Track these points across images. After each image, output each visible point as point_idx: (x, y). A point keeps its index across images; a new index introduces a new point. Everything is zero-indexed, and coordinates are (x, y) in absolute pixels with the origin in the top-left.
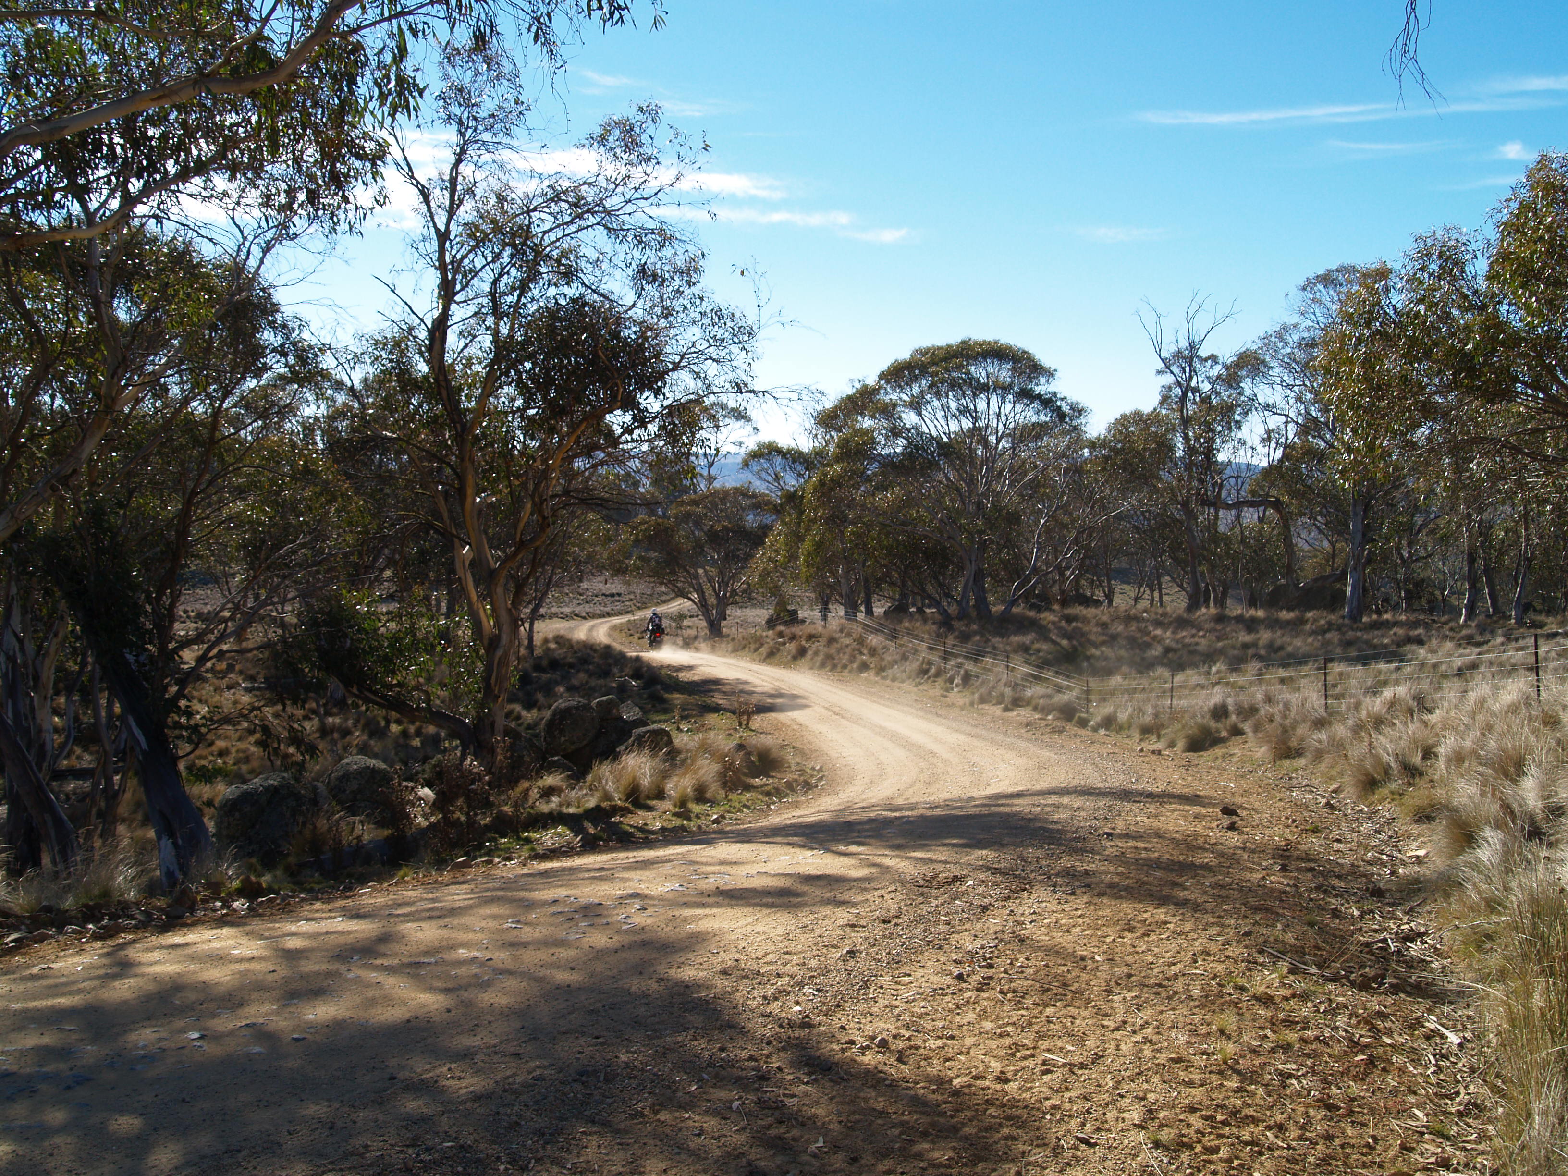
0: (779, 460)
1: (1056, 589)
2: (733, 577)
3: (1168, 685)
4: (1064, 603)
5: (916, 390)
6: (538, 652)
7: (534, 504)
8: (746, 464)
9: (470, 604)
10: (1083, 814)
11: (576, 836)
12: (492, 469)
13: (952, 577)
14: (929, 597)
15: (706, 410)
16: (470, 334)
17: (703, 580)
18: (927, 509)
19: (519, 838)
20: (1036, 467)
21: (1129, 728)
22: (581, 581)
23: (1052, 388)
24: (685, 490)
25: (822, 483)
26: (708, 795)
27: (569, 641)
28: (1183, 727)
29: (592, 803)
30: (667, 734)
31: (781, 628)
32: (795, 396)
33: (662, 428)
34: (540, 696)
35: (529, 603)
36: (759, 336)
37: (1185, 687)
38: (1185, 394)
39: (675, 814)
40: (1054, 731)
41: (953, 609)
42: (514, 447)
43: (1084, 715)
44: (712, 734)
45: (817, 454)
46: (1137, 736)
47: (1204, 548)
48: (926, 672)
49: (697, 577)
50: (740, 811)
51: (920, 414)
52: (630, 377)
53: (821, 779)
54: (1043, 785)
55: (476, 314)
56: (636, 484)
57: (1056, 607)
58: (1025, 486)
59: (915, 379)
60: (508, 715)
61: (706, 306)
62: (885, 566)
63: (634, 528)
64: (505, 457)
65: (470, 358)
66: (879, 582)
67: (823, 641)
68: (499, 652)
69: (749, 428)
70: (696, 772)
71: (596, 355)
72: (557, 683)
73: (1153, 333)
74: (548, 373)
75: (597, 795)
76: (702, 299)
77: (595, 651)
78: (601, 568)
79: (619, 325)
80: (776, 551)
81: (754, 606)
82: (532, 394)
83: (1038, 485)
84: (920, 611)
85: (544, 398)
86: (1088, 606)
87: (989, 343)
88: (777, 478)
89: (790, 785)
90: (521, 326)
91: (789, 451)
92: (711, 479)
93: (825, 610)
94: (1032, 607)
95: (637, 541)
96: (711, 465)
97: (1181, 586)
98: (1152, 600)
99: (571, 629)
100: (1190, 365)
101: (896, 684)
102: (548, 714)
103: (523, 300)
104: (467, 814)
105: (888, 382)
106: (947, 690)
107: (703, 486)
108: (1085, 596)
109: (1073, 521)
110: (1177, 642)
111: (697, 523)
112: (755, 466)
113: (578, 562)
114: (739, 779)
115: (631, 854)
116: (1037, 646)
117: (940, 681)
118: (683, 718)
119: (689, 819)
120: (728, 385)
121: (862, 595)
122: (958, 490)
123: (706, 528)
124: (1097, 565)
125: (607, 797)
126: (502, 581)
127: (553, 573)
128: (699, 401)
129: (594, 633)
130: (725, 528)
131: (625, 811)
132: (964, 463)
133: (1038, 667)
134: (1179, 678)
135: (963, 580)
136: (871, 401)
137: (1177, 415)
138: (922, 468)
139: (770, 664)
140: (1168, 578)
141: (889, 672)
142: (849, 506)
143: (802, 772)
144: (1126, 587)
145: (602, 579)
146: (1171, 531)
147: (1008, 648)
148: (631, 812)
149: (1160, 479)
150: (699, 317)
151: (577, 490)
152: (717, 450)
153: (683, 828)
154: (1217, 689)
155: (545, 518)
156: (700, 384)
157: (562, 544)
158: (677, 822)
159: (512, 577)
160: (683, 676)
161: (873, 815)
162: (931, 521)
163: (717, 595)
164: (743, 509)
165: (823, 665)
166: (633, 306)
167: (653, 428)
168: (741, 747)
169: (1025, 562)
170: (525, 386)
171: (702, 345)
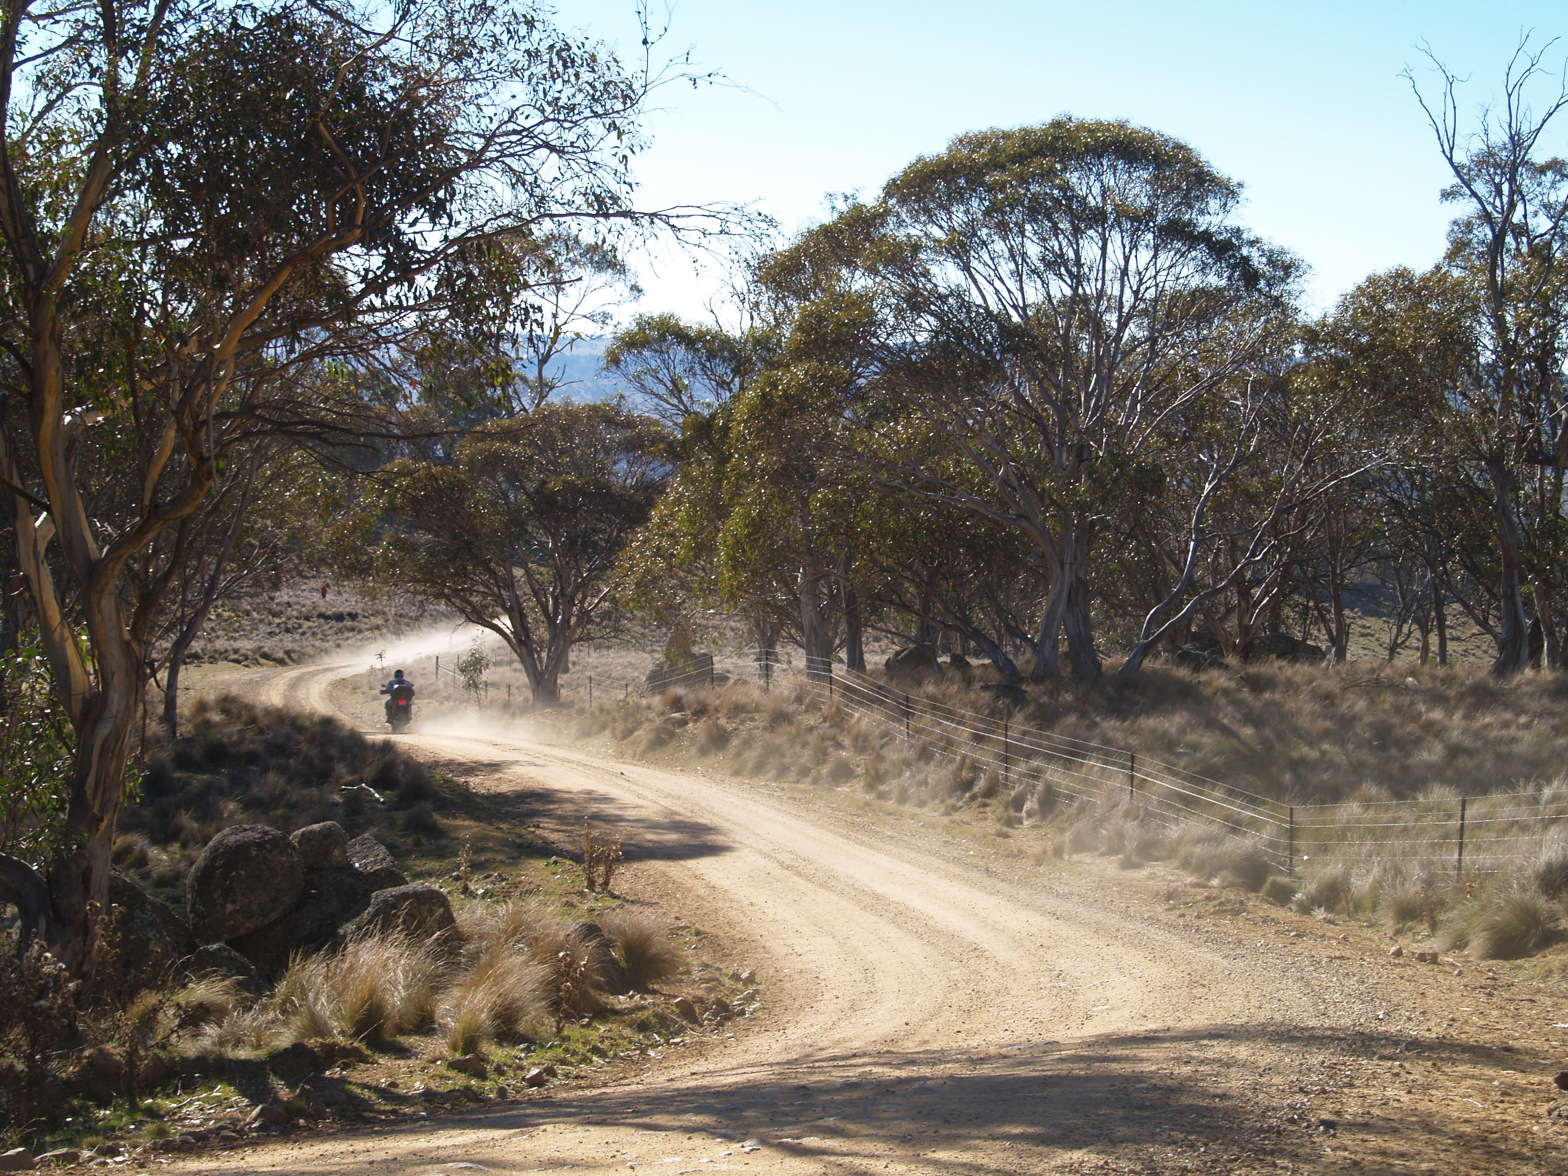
0: (680, 352)
1: (1231, 624)
2: (583, 586)
3: (1455, 823)
4: (1248, 653)
5: (959, 216)
6: (185, 729)
7: (181, 430)
8: (614, 360)
9: (46, 629)
10: (1277, 1080)
11: (253, 1105)
12: (96, 357)
13: (1024, 595)
14: (978, 634)
15: (535, 248)
16: (58, 82)
17: (523, 590)
18: (977, 458)
19: (134, 1108)
20: (1196, 377)
21: (1374, 907)
22: (276, 587)
23: (1231, 221)
24: (493, 408)
25: (766, 400)
26: (522, 1027)
27: (250, 708)
28: (1483, 908)
29: (285, 1039)
30: (441, 900)
31: (679, 690)
32: (713, 225)
33: (445, 281)
34: (187, 821)
35: (168, 630)
36: (646, 103)
37: (1488, 827)
38: (1499, 239)
39: (454, 1065)
40: (1222, 910)
41: (1024, 660)
42: (142, 314)
43: (1283, 880)
44: (533, 903)
45: (757, 341)
46: (1389, 923)
47: (1531, 547)
48: (968, 785)
49: (510, 584)
50: (585, 1060)
51: (966, 268)
52: (381, 179)
53: (751, 998)
54: (1198, 1020)
55: (70, 42)
56: (391, 394)
57: (1232, 660)
58: (1172, 418)
59: (958, 196)
60: (120, 857)
61: (538, 39)
62: (889, 570)
63: (386, 483)
64: (125, 334)
65: (59, 132)
66: (877, 601)
67: (761, 720)
68: (104, 730)
69: (621, 287)
70: (499, 980)
71: (313, 132)
72: (224, 794)
73: (1437, 112)
74: (213, 170)
75: (297, 1022)
76: (530, 24)
77: (300, 729)
78: (317, 563)
79: (361, 72)
80: (672, 535)
81: (625, 645)
82: (182, 208)
83: (1200, 416)
84: (959, 662)
85: (208, 215)
86: (1294, 660)
87: (1108, 127)
88: (676, 389)
89: (688, 1011)
90: (161, 66)
91: (701, 336)
92: (543, 387)
93: (768, 656)
94: (1184, 658)
95: (391, 510)
96: (543, 360)
97: (1483, 623)
98: (1425, 649)
99: (254, 684)
100: (1512, 180)
101: (908, 808)
102: (201, 855)
103: (168, 17)
104: (29, 1058)
105: (903, 201)
106: (1010, 822)
107: (526, 400)
108: (1289, 640)
109: (1269, 489)
110: (1477, 734)
111: (513, 476)
112: (632, 364)
113: (271, 550)
114: (585, 994)
115: (360, 1145)
116: (1192, 737)
117: (996, 806)
118: (476, 867)
119: (482, 1075)
120: (579, 200)
121: (843, 627)
122: (1039, 420)
123: (531, 487)
124: (1315, 579)
125: (317, 1027)
126: (115, 582)
127: (219, 570)
128: (520, 231)
129: (301, 694)
130: (570, 487)
131: (352, 1058)
132: (1052, 365)
133: (1192, 779)
134: (1476, 809)
135: (1045, 603)
136: (868, 237)
137: (1483, 278)
138: (968, 376)
139: (655, 763)
140: (1457, 606)
141: (890, 786)
142: (819, 449)
143: (714, 983)
144: (1372, 622)
145: (317, 584)
146: (1466, 513)
147: (1133, 741)
148: (364, 1059)
149: (1443, 408)
150: (524, 61)
151: (267, 405)
152: (557, 330)
153: (468, 1093)
154: (1554, 832)
155: (202, 460)
156: (523, 197)
157: (238, 512)
158: (459, 1080)
159: (132, 576)
160: (478, 783)
161: (852, 1074)
162: (984, 483)
163: (551, 620)
164: (607, 450)
165: (759, 768)
166: (391, 34)
167: (427, 282)
168: (591, 930)
169: (1172, 569)
170: (169, 190)
171: (529, 119)
